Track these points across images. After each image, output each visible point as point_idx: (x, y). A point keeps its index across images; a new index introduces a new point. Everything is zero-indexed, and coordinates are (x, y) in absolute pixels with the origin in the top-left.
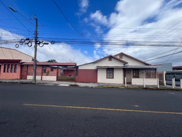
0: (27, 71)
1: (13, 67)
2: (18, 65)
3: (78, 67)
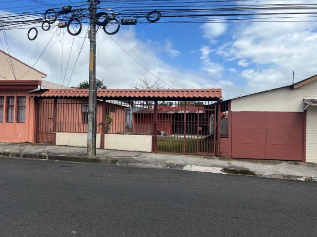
0: (54, 120)
1: (12, 106)
3: (227, 105)
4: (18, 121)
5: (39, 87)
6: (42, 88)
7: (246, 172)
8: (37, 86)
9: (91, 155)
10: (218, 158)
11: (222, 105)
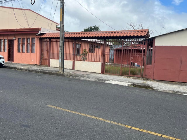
0: (49, 51)
1: (29, 43)
2: (36, 39)
3: (152, 41)
4: (32, 52)
5: (40, 31)
6: (42, 32)
7: (147, 87)
8: (39, 31)
9: (61, 72)
10: (143, 79)
11: (148, 41)
